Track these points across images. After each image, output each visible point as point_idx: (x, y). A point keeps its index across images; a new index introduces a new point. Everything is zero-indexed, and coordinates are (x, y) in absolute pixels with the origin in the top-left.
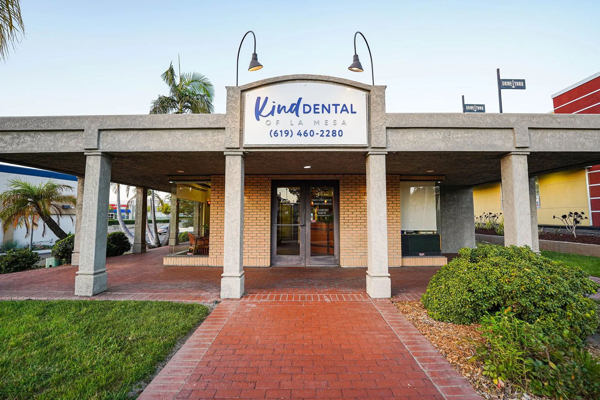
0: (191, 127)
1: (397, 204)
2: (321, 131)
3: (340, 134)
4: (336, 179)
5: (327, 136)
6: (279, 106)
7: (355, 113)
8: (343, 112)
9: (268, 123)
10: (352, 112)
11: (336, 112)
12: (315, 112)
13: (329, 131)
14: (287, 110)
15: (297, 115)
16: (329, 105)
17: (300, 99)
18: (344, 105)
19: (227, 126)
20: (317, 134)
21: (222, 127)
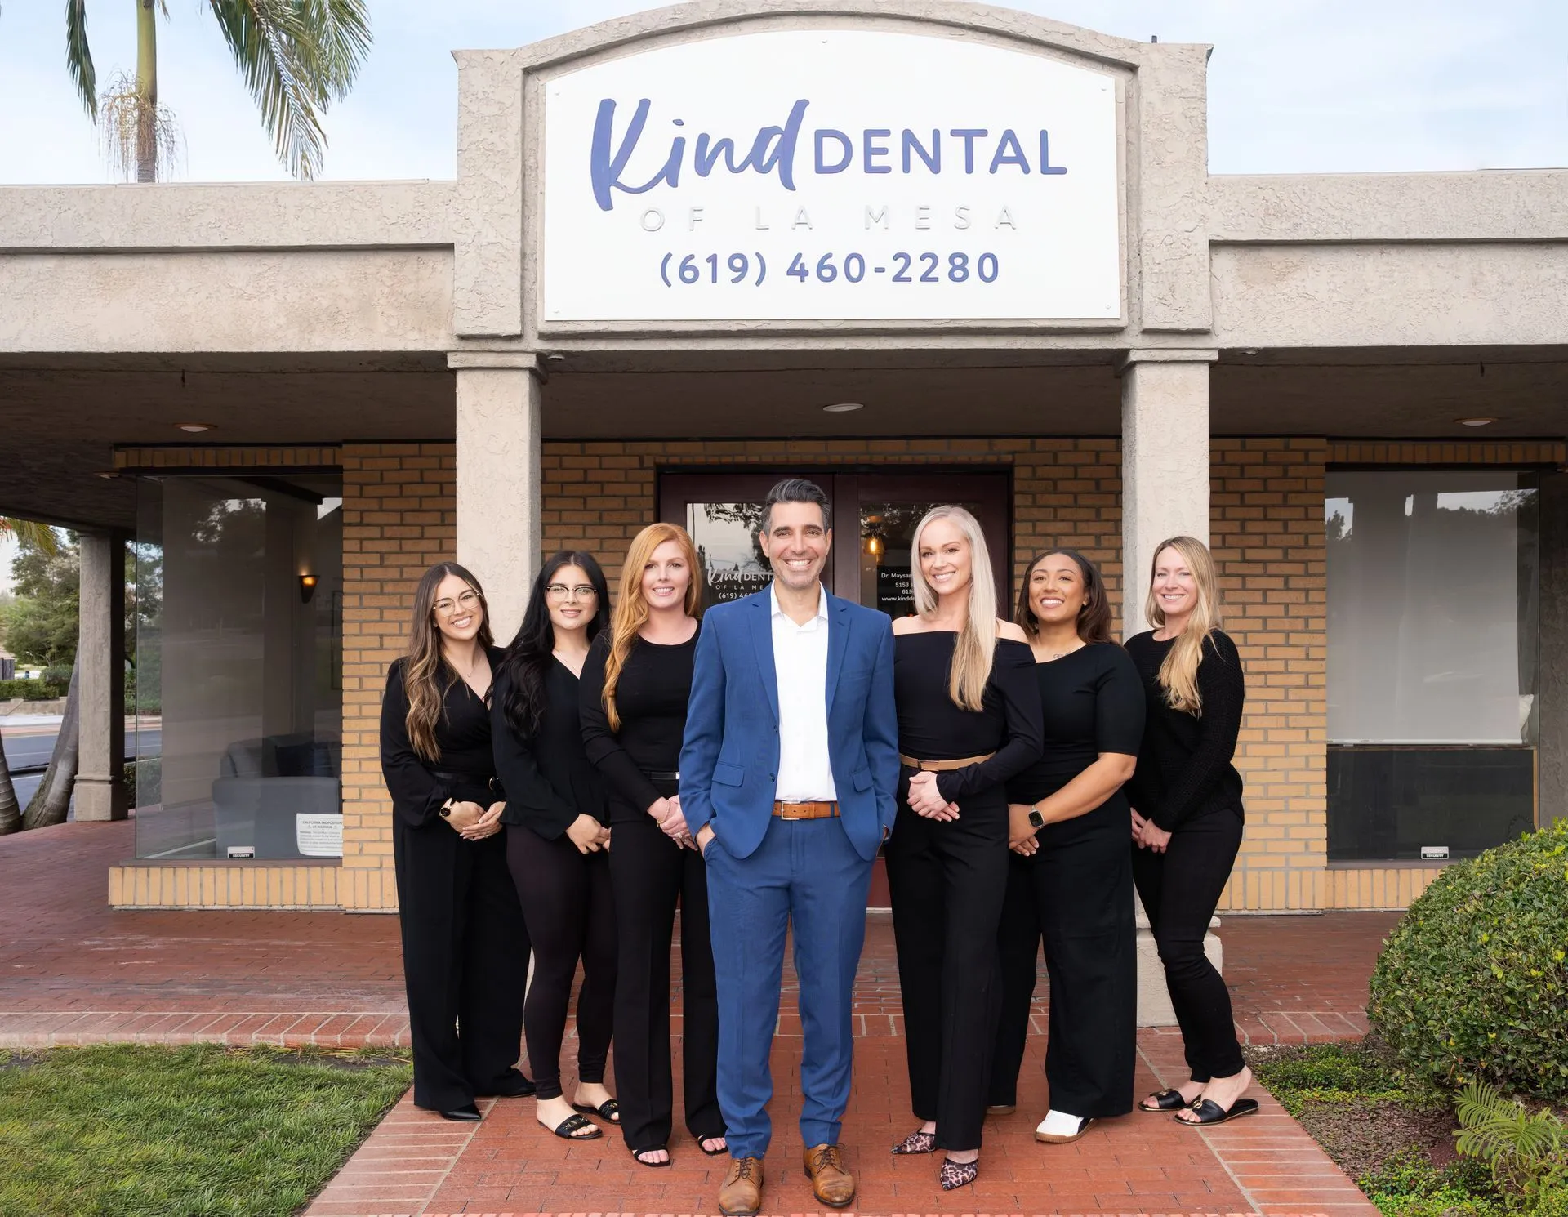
0: (303, 242)
1: (1307, 591)
2: (896, 258)
3: (988, 272)
4: (992, 459)
5: (925, 278)
6: (703, 139)
7: (1062, 171)
8: (1001, 167)
9: (653, 221)
10: (1046, 170)
11: (969, 169)
12: (869, 169)
13: (934, 258)
14: (738, 159)
15: (788, 183)
16: (936, 134)
17: (800, 107)
18: (1009, 136)
19: (463, 238)
20: (880, 270)
21: (437, 240)
